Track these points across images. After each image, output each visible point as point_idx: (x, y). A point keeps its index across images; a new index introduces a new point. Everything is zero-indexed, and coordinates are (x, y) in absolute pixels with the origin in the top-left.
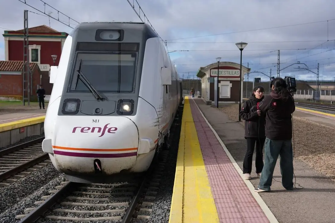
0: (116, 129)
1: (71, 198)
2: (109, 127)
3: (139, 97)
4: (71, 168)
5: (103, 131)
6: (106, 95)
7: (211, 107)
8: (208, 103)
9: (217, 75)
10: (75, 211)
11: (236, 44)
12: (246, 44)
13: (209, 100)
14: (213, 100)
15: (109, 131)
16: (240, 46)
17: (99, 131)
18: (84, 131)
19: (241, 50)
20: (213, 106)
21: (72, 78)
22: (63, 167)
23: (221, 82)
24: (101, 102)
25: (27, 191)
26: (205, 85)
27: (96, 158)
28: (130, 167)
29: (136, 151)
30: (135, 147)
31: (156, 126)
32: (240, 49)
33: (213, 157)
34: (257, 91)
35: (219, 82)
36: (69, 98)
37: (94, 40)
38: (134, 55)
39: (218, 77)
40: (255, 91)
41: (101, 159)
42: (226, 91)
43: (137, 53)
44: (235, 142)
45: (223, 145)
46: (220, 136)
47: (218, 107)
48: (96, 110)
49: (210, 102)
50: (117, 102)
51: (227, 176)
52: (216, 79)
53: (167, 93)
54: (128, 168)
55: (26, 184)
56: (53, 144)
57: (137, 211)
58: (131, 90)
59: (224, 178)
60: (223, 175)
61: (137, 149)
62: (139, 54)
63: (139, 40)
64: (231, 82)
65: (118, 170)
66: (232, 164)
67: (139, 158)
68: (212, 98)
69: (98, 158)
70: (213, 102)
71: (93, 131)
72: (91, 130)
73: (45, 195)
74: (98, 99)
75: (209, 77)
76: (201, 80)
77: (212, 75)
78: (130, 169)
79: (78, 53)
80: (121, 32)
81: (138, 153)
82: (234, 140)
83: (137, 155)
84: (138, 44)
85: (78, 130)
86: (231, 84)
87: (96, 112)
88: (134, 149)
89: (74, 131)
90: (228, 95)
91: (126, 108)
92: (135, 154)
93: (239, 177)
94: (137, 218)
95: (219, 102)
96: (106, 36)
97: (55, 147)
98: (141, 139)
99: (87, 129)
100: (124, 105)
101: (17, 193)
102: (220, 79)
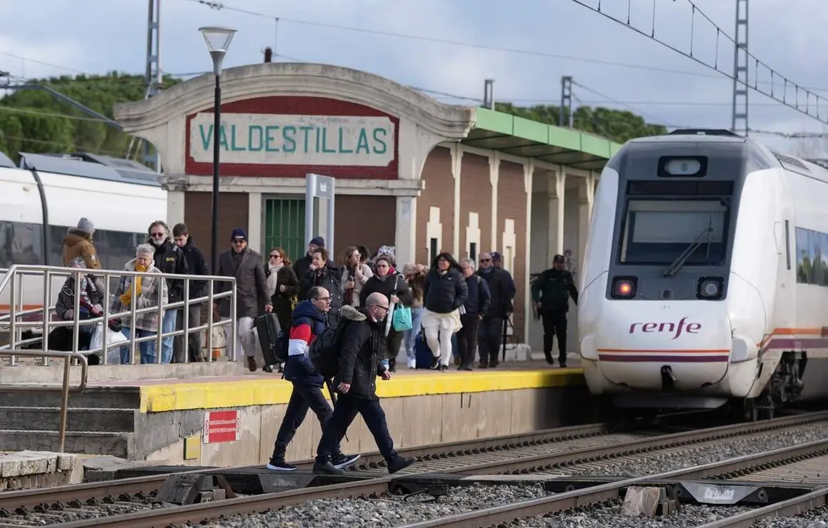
71: (661, 329)
72: (658, 327)
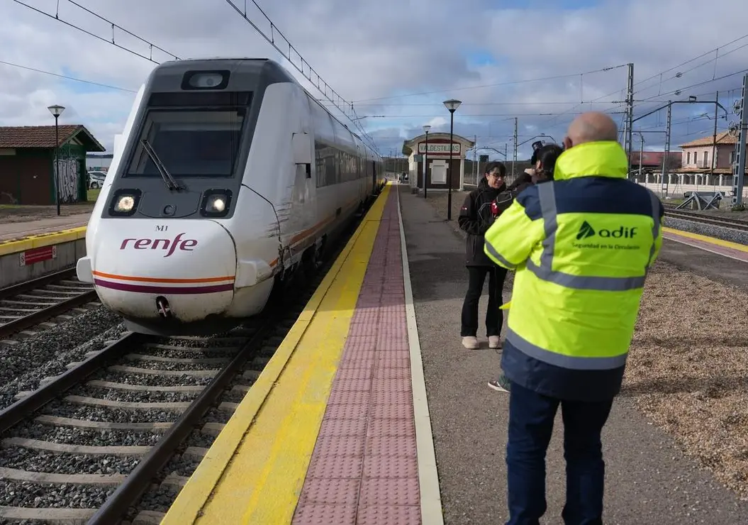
0: (195, 243)
1: (132, 357)
2: (183, 239)
3: (243, 185)
4: (121, 309)
5: (170, 246)
6: (187, 182)
7: (417, 196)
8: (415, 191)
9: (425, 152)
10: (125, 386)
11: (444, 103)
12: (460, 102)
13: (416, 187)
14: (421, 187)
15: (182, 247)
16: (449, 105)
17: (165, 247)
18: (140, 246)
19: (452, 111)
20: (419, 195)
21: (134, 154)
22: (112, 307)
23: (434, 161)
24: (176, 193)
25: (80, 337)
26: (412, 166)
27: (160, 295)
28: (222, 310)
29: (231, 282)
30: (230, 276)
31: (272, 236)
32: (450, 110)
33: (379, 289)
34: (491, 173)
35: (429, 161)
36: (123, 188)
37: (179, 90)
38: (242, 113)
39: (427, 154)
40: (489, 174)
41: (167, 296)
42: (440, 173)
43: (248, 109)
44: (428, 257)
45: (406, 263)
46: (408, 247)
47: (426, 197)
48: (165, 210)
49: (417, 190)
50: (203, 193)
51: (384, 335)
52: (424, 156)
53: (309, 176)
54: (219, 312)
55: (83, 324)
56: (93, 270)
57: (227, 392)
58: (229, 173)
59: (376, 341)
60: (377, 335)
61: (234, 278)
62: (250, 111)
63: (253, 87)
64: (447, 161)
65: (202, 315)
66: (405, 307)
67: (238, 294)
68: (420, 185)
69: (163, 295)
70: (421, 190)
72: (152, 244)
73: (93, 350)
74: (171, 189)
75: (417, 153)
76: (408, 159)
77: (420, 151)
78: (223, 313)
79: (150, 111)
80: (225, 74)
81: (235, 286)
82: (428, 254)
83: (235, 289)
84: (250, 94)
85: (131, 244)
86: (448, 164)
87: (165, 212)
88: (228, 278)
89: (123, 246)
90: (444, 180)
91: (219, 204)
92: (231, 287)
93: (404, 340)
94: (219, 408)
95: (428, 190)
96: (203, 82)
97: (95, 273)
98: (241, 261)
99: (146, 242)
100: (215, 199)
101: (61, 342)
102: (429, 157)
